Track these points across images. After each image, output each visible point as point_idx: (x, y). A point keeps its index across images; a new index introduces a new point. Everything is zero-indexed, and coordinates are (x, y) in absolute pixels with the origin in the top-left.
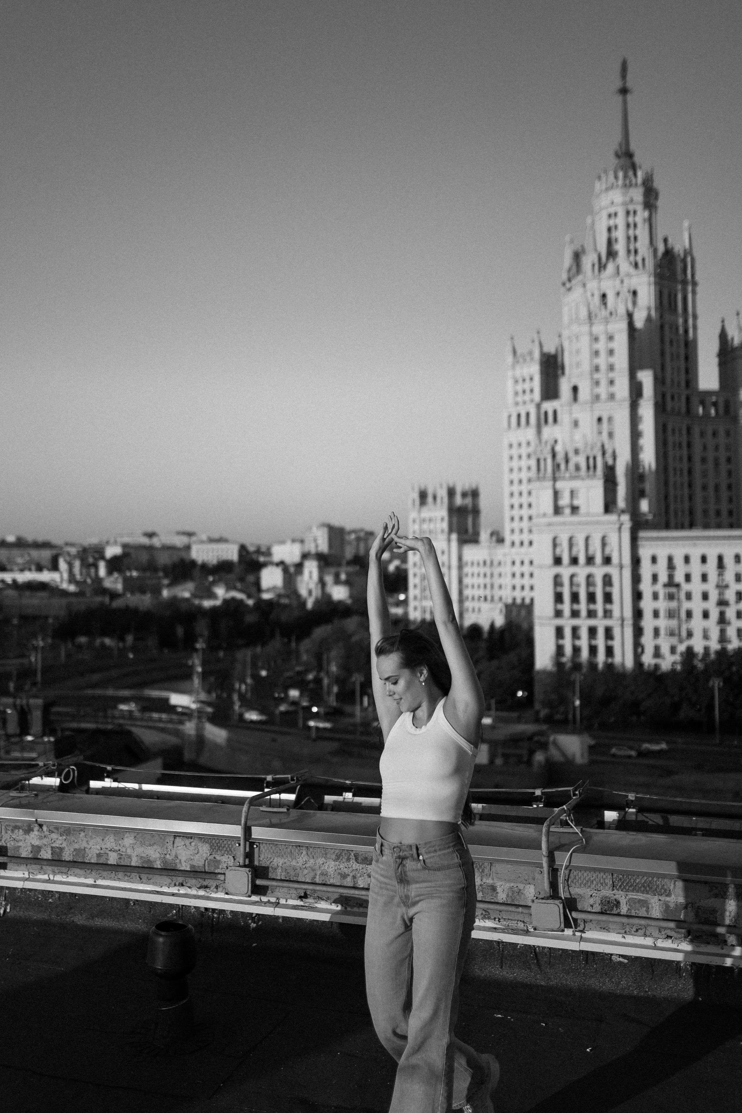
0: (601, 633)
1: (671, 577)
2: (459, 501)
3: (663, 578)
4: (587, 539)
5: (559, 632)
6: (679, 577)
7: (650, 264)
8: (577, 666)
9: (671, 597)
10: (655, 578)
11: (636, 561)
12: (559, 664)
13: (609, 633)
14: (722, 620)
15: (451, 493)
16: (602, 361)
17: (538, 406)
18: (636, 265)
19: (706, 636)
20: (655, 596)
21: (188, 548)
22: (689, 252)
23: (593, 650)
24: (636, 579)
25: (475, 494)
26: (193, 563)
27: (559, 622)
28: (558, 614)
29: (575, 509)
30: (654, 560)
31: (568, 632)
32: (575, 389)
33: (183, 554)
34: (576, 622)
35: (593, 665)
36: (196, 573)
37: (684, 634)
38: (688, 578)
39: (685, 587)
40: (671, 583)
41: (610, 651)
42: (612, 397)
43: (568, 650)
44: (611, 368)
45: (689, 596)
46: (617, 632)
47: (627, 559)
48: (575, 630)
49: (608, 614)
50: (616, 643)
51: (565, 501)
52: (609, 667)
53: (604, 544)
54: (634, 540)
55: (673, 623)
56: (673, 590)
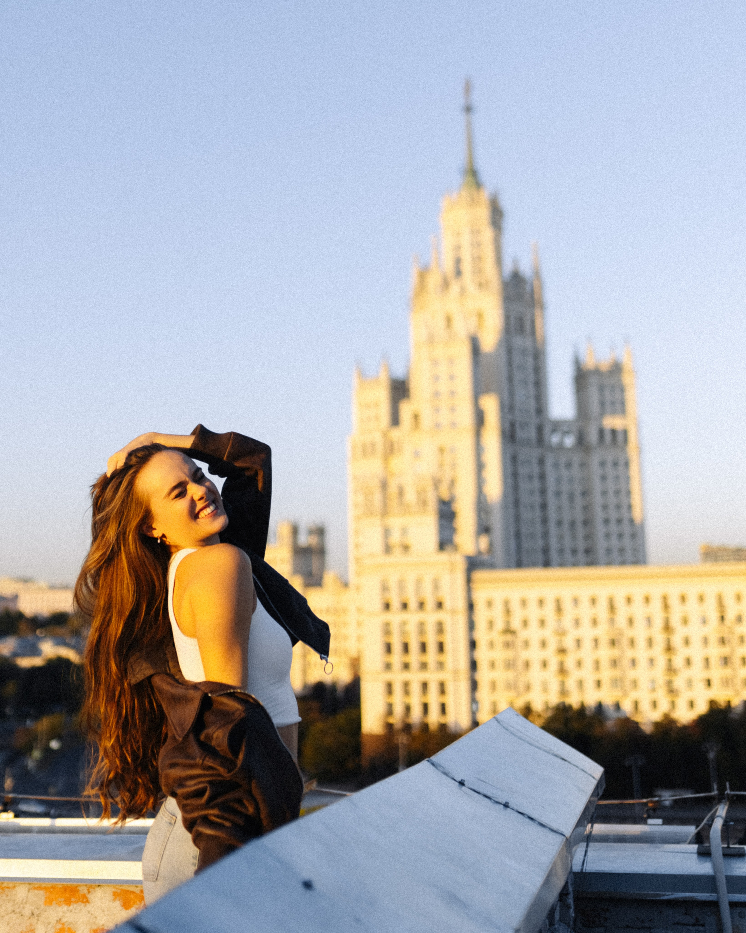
0: (433, 689)
1: (508, 623)
2: (304, 540)
3: (500, 625)
4: (419, 582)
5: (389, 688)
6: (516, 624)
7: (495, 285)
8: (407, 727)
9: (508, 645)
10: (491, 624)
11: (471, 607)
12: (389, 726)
13: (442, 689)
14: (562, 671)
15: (295, 531)
16: (443, 387)
17: (385, 435)
18: (480, 285)
19: (545, 689)
20: (492, 645)
21: (16, 597)
22: (537, 274)
23: (425, 707)
24: (471, 626)
25: (320, 532)
26: (20, 616)
27: (388, 676)
28: (388, 666)
29: (406, 548)
30: (490, 604)
31: (398, 689)
32: (416, 417)
33: (11, 605)
34: (406, 676)
35: (425, 727)
36: (23, 626)
37: (521, 687)
38: (525, 623)
39: (523, 634)
40: (508, 631)
41: (443, 709)
42: (453, 425)
43: (399, 710)
44: (452, 393)
45: (526, 644)
46: (450, 688)
47: (461, 604)
48: (406, 685)
49: (441, 665)
50: (449, 700)
51: (395, 538)
52: (443, 727)
53: (436, 586)
54: (469, 581)
55: (510, 675)
56: (509, 638)
